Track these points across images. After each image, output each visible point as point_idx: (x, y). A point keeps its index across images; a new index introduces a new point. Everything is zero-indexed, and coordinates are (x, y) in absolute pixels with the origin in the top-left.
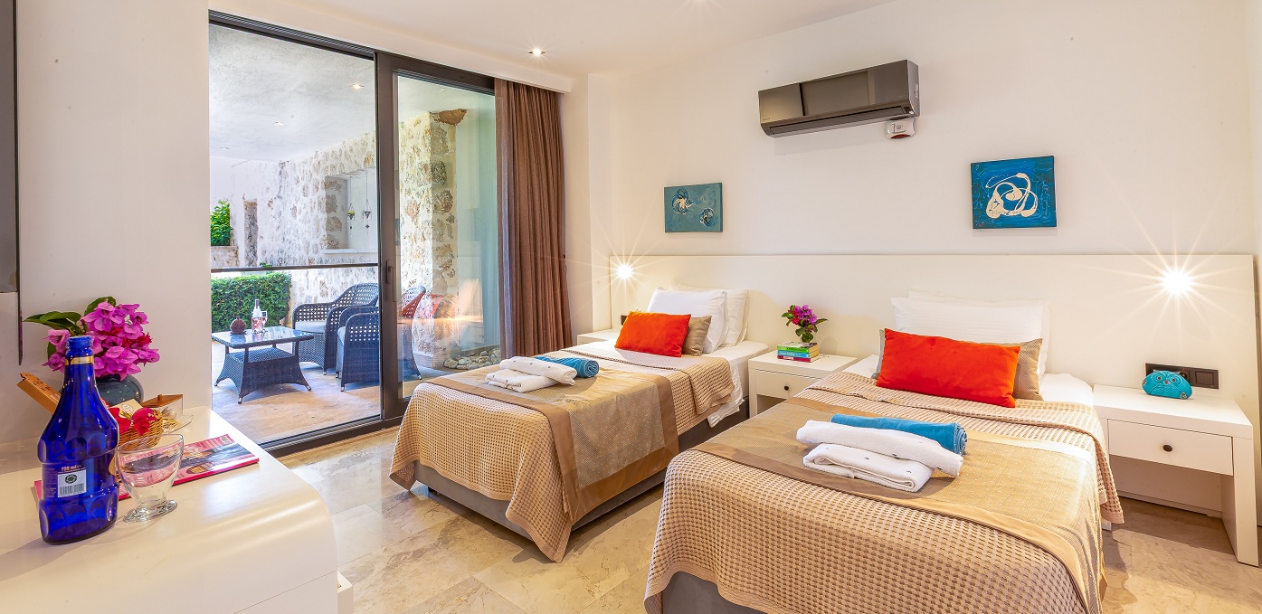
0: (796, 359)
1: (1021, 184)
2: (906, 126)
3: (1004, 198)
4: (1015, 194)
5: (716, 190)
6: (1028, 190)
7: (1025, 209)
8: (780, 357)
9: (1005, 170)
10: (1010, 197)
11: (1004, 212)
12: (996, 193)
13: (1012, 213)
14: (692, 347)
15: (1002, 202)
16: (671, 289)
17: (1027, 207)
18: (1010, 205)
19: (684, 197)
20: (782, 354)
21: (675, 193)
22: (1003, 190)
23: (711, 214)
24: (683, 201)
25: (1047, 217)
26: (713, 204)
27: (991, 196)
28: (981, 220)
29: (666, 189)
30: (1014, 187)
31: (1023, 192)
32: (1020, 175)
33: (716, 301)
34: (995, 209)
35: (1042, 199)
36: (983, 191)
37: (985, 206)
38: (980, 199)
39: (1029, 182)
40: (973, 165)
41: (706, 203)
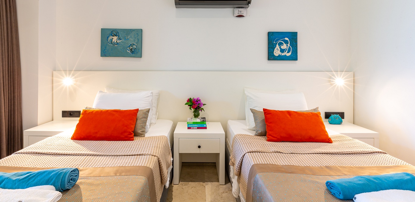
0: (198, 128)
1: (286, 42)
2: (243, 11)
3: (280, 48)
4: (284, 47)
5: (138, 33)
6: (289, 45)
7: (287, 53)
8: (189, 128)
9: (281, 36)
10: (282, 47)
11: (280, 53)
12: (277, 46)
13: (283, 54)
14: (139, 131)
15: (279, 49)
16: (106, 91)
17: (288, 52)
18: (282, 51)
19: (116, 35)
20: (190, 126)
21: (109, 32)
22: (280, 44)
23: (135, 47)
24: (115, 39)
25: (294, 57)
26: (136, 41)
27: (276, 46)
28: (271, 57)
29: (103, 30)
30: (284, 43)
31: (287, 46)
32: (286, 39)
33: (148, 98)
34: (277, 52)
35: (293, 49)
36: (273, 44)
37: (274, 50)
38: (272, 48)
39: (289, 41)
40: (269, 33)
41: (131, 40)
